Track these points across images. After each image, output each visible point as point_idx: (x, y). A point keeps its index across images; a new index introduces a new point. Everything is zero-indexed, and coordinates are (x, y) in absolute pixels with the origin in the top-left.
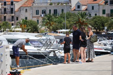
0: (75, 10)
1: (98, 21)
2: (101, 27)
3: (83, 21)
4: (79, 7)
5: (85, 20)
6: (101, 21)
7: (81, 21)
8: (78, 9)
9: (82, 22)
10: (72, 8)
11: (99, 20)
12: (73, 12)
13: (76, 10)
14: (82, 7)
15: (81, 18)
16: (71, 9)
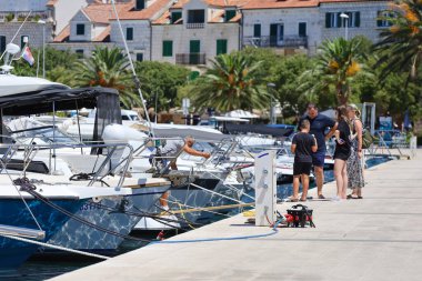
0: (67, 40)
1: (153, 80)
2: (162, 100)
3: (112, 80)
4: (81, 29)
5: (117, 75)
6: (162, 78)
7: (104, 77)
8: (80, 37)
9: (108, 81)
10: (57, 33)
11: (155, 76)
12: (60, 47)
13: (71, 39)
14: (93, 30)
15: (104, 69)
16: (54, 36)
